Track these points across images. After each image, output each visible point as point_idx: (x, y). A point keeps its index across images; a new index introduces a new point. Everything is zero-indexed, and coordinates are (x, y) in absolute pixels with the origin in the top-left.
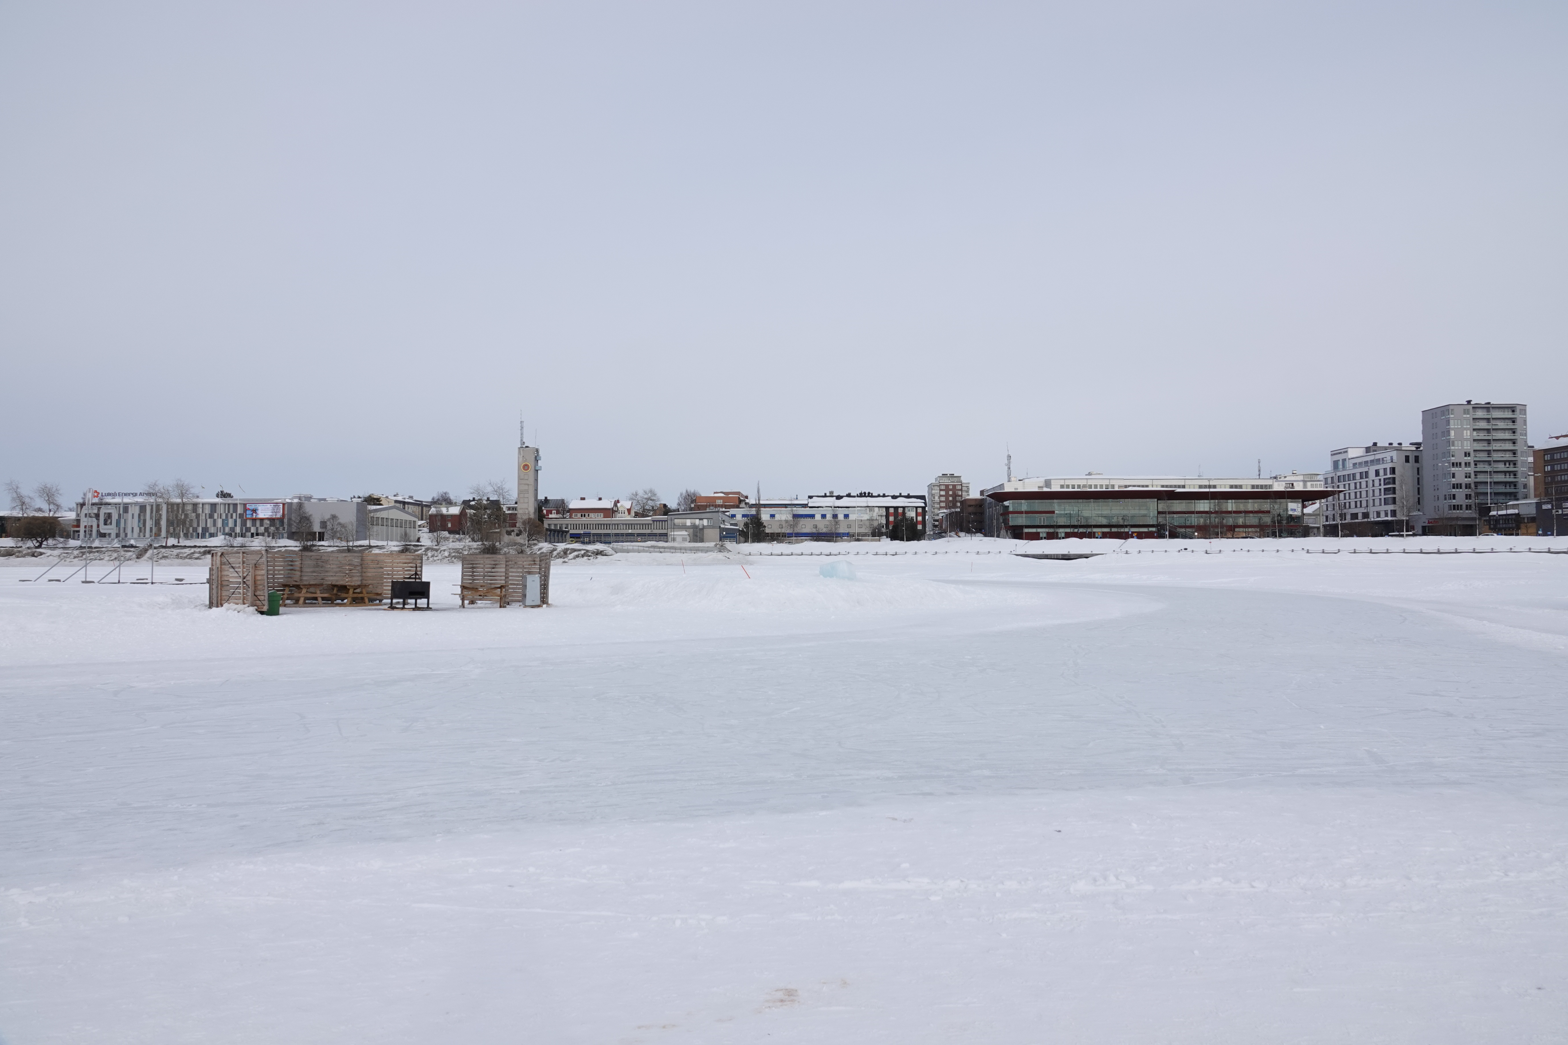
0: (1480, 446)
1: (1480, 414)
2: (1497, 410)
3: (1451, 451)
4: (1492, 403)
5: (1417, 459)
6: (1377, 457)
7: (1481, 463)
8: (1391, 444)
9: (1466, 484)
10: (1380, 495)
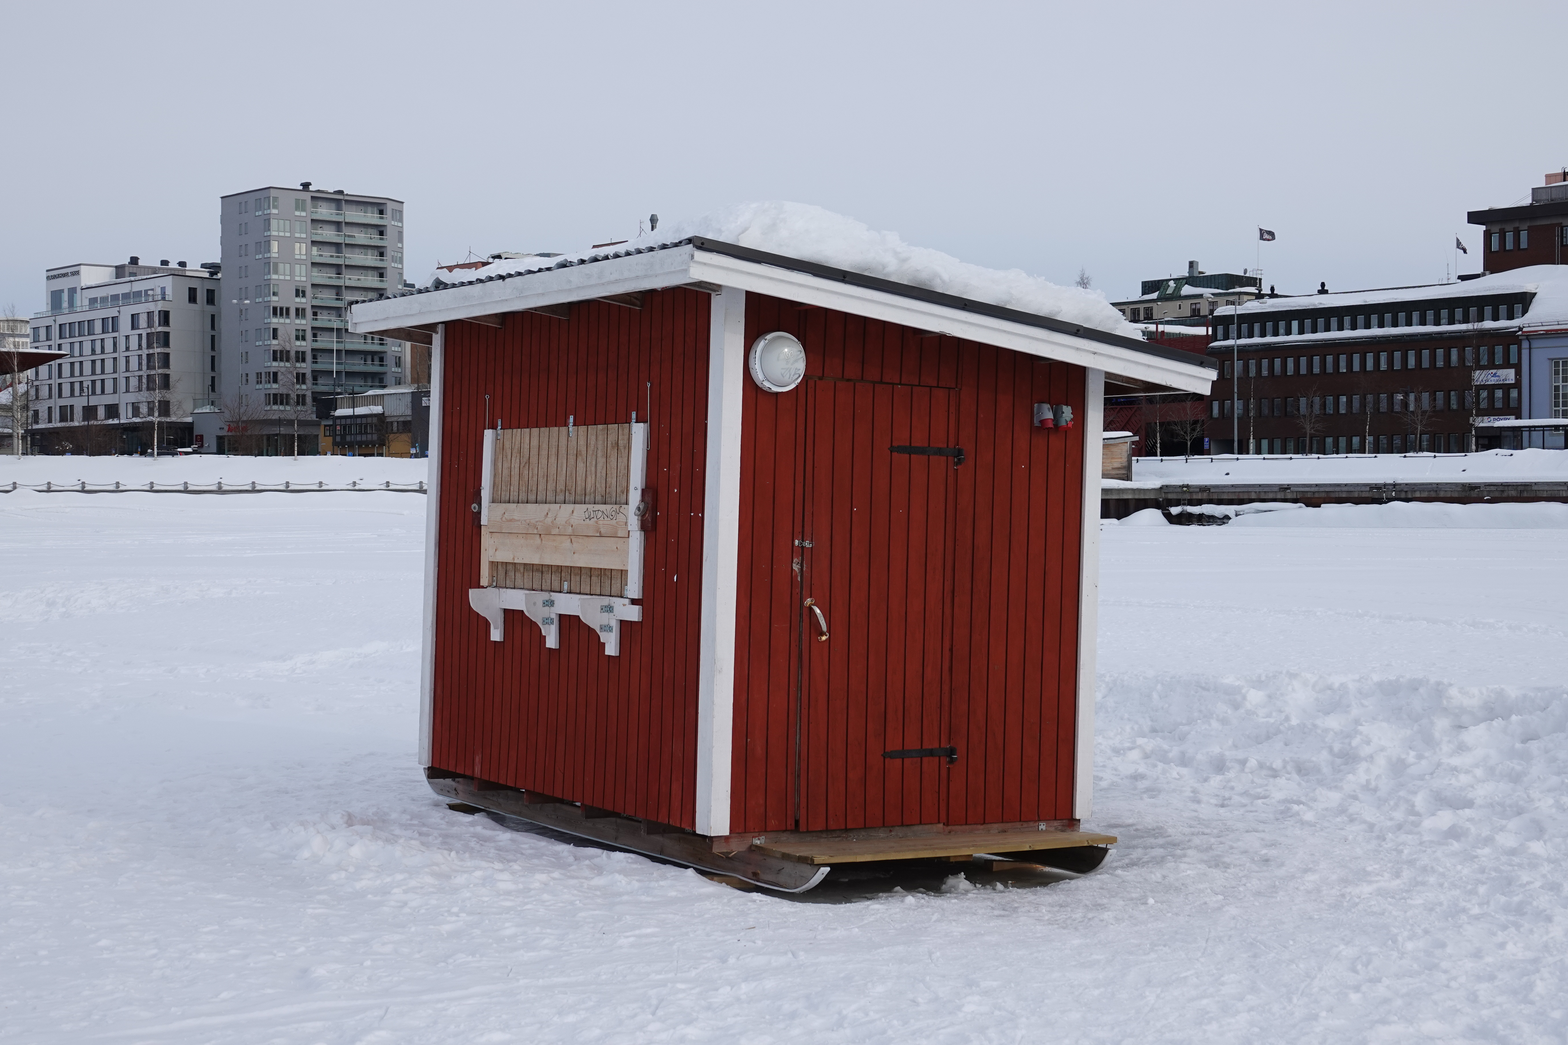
0: (323, 277)
1: (325, 212)
2: (354, 207)
3: (272, 282)
4: (345, 193)
5: (211, 297)
6: (138, 287)
7: (325, 312)
8: (165, 263)
9: (297, 352)
10: (140, 369)
